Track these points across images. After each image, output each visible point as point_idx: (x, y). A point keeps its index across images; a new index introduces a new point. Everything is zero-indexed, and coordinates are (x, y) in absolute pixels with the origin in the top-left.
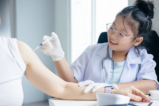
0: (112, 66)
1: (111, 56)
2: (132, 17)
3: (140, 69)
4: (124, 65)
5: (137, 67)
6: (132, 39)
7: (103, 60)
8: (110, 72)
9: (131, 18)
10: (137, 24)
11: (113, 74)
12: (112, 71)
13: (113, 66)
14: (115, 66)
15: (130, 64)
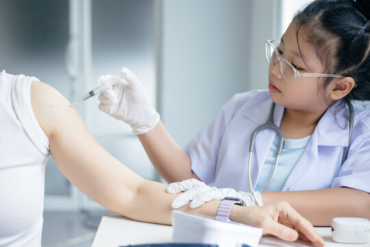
0: (274, 148)
1: (278, 123)
2: (320, 24)
3: (345, 157)
4: (306, 147)
5: (338, 153)
6: (320, 80)
7: (254, 132)
8: (266, 163)
9: (320, 26)
10: (333, 42)
11: (272, 167)
12: (273, 159)
13: (278, 147)
14: (283, 148)
15: (319, 147)
